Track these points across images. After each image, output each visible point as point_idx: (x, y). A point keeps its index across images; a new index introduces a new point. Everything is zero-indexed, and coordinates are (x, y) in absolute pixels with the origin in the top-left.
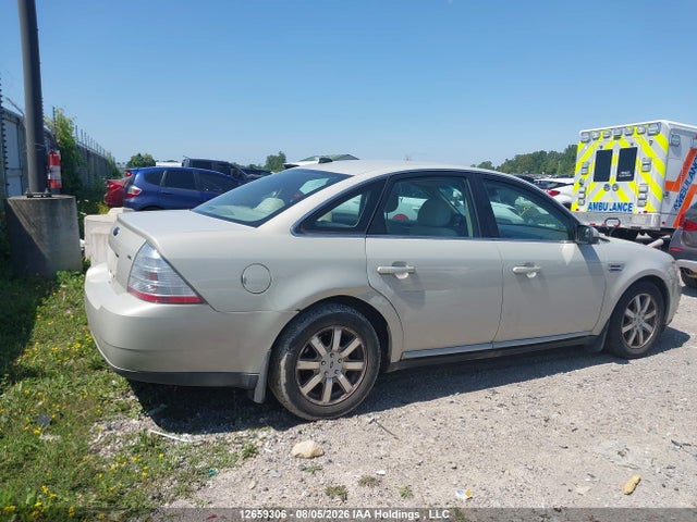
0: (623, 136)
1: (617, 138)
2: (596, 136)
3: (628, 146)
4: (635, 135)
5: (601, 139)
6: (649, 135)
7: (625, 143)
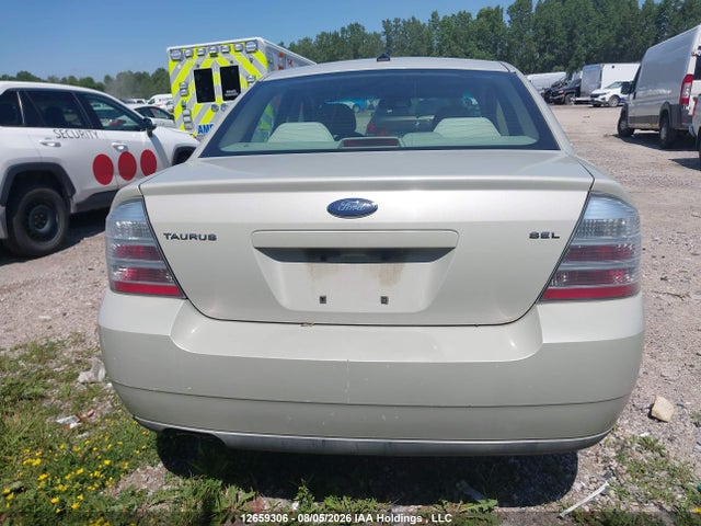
0: (220, 54)
1: (214, 55)
2: (188, 52)
3: (228, 64)
4: (232, 53)
5: (195, 56)
6: (248, 53)
7: (223, 61)
